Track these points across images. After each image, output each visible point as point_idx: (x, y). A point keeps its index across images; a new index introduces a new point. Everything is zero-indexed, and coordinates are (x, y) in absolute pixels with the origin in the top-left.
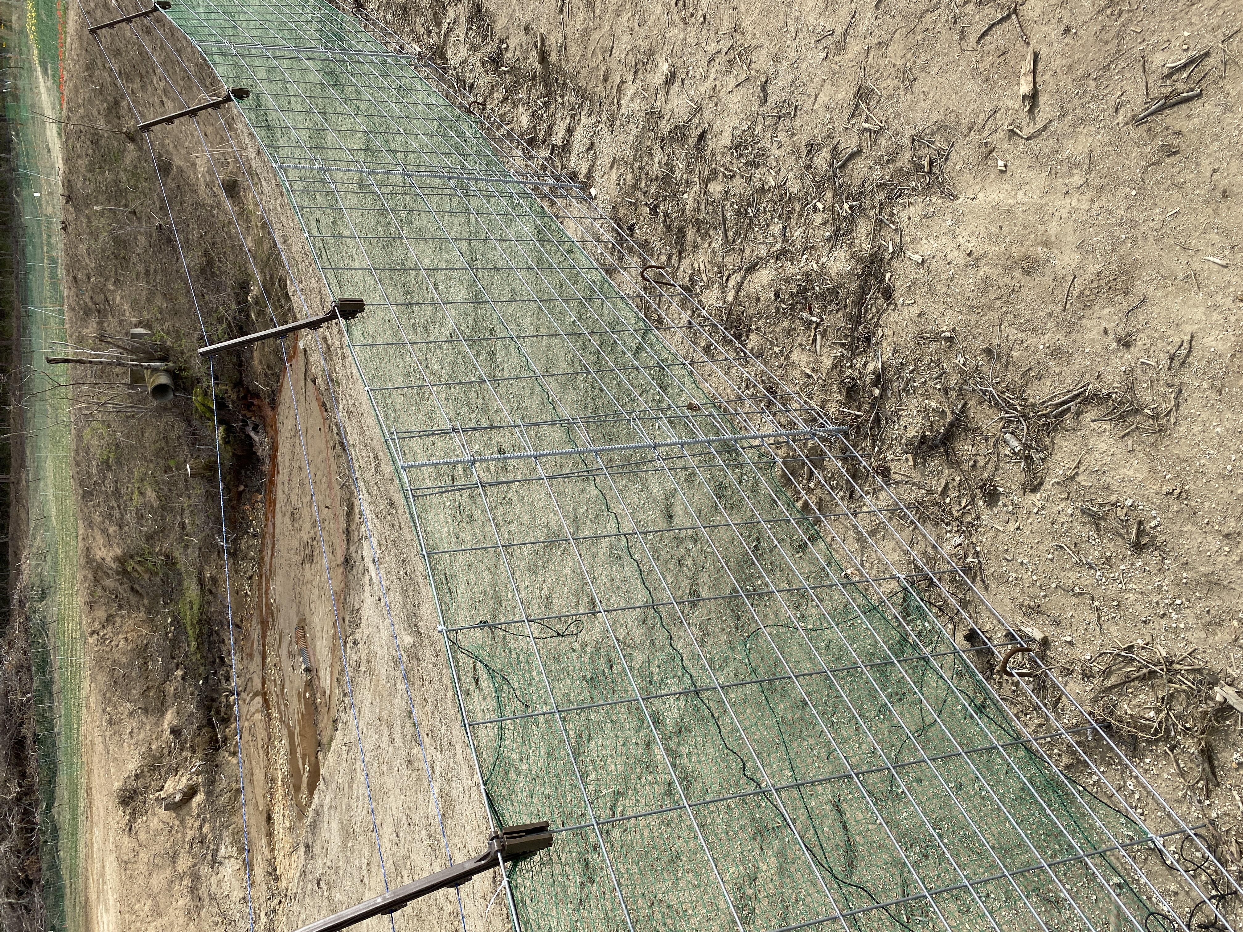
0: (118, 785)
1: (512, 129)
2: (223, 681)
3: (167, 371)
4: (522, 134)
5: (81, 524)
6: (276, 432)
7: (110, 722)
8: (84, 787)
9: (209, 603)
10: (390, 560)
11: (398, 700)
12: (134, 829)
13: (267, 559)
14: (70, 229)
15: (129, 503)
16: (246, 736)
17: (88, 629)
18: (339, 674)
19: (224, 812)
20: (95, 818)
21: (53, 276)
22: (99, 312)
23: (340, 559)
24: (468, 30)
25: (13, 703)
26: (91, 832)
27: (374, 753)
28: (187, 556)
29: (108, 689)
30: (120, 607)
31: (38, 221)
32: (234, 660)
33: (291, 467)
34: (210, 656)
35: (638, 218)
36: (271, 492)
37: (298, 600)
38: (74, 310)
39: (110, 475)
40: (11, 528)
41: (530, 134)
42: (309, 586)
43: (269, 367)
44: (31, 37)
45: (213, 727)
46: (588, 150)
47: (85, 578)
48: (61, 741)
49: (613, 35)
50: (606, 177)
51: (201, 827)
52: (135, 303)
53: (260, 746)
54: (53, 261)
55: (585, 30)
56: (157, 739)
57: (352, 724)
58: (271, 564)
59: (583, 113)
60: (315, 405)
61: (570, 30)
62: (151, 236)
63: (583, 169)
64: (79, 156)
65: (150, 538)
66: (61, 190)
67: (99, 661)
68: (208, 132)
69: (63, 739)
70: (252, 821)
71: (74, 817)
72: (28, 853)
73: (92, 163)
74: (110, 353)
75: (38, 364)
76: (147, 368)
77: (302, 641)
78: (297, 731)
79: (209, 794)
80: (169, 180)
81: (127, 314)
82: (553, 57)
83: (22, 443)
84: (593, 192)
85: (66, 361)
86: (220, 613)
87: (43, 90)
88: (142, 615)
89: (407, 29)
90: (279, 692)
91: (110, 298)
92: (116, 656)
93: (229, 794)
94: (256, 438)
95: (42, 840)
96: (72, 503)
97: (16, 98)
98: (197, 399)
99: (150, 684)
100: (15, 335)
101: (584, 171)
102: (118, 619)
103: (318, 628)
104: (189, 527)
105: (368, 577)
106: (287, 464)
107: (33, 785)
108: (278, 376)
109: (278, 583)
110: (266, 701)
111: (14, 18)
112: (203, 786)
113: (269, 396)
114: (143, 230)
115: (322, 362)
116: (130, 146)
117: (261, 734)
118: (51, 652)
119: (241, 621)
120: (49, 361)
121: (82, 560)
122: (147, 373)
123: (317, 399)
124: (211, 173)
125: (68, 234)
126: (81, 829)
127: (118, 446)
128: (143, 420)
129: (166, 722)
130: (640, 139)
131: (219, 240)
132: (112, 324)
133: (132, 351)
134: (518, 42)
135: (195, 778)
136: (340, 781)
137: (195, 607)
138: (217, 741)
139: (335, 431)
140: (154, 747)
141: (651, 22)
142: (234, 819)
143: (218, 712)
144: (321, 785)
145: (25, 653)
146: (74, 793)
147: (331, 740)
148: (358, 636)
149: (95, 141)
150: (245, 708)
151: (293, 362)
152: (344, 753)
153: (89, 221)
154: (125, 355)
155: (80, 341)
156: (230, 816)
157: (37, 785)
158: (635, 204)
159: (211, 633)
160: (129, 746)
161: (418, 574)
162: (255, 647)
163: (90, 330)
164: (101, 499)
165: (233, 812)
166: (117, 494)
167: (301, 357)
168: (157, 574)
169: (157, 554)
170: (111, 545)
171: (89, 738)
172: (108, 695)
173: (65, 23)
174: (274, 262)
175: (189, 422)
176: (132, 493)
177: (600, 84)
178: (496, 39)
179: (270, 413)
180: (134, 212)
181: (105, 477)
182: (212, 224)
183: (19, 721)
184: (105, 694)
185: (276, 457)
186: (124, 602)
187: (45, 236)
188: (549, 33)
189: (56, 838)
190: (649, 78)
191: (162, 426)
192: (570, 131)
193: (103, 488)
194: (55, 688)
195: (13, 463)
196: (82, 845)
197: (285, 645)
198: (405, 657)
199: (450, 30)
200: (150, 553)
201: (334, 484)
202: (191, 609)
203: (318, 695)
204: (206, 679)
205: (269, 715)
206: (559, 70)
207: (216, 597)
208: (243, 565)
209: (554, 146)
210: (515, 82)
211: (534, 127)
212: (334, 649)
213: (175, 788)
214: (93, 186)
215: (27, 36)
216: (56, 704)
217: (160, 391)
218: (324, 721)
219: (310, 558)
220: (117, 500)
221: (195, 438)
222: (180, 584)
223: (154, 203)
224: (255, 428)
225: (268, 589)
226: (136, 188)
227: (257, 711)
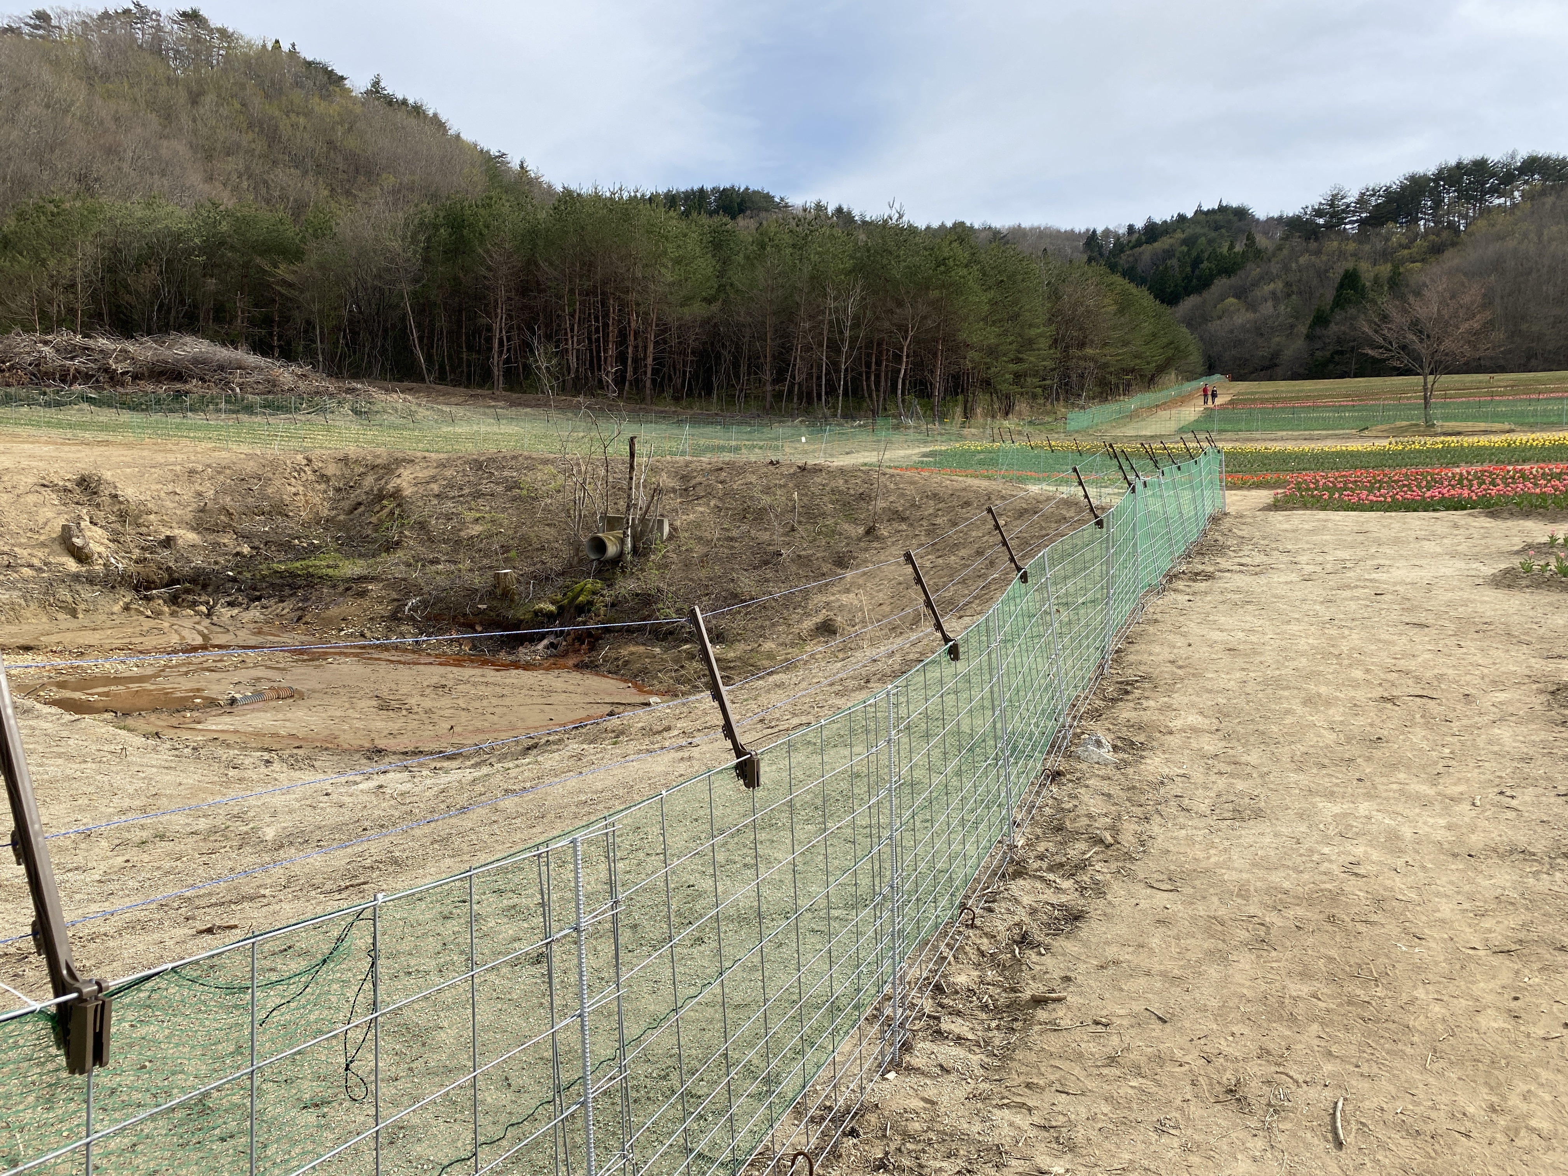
0: (108, 475)
1: (949, 964)
2: (228, 599)
3: (621, 554)
4: (945, 976)
5: (442, 456)
6: (547, 669)
7: (192, 472)
8: (111, 438)
9: (334, 587)
10: (382, 809)
11: (183, 820)
12: (42, 489)
13: (385, 655)
14: (770, 467)
15: (465, 506)
16: (148, 624)
17: (314, 455)
18: (224, 741)
19: (46, 593)
20: (66, 448)
21: (722, 449)
22: (686, 490)
23: (381, 744)
24: (1052, 905)
25: (230, 373)
26: (47, 443)
27: (107, 787)
28: (397, 564)
29: (235, 471)
30: (338, 490)
31: (777, 439)
32: (255, 613)
33: (504, 686)
34: (264, 585)
35: (867, 1142)
36: (472, 661)
37: (330, 691)
38: (687, 466)
39: (500, 489)
40: (440, 387)
41: (948, 986)
42: (347, 705)
43: (626, 663)
44: (957, 445)
45: (167, 585)
46: (941, 1066)
47: (378, 457)
48: (175, 419)
49: (1083, 1094)
50: (911, 1092)
51: (30, 566)
52: (698, 526)
53: (134, 640)
54: (737, 449)
55: (1081, 1055)
56: (162, 521)
57: (153, 759)
58: (379, 659)
59: (983, 1057)
60: (582, 714)
61: (1077, 1034)
62: (770, 545)
63: (917, 1060)
64: (846, 482)
65: (422, 526)
66: (811, 462)
67: (274, 465)
68: (883, 607)
69: (178, 420)
70: (25, 627)
71: (70, 426)
72: (34, 375)
73: (841, 493)
74: (641, 498)
75: (629, 429)
76: (624, 533)
77: (273, 694)
78: (148, 686)
79: (76, 577)
80: (829, 566)
81: (684, 517)
82: (1041, 1014)
83: (538, 406)
84: (891, 1076)
85: (632, 455)
86: (320, 599)
87: (909, 452)
88: (325, 513)
89: (1039, 831)
90: (205, 665)
91: (701, 502)
92: (277, 483)
93: (70, 600)
94: (541, 646)
95: (48, 390)
96: (470, 449)
97: (896, 427)
98: (589, 583)
99: (236, 517)
100: (657, 408)
101: (917, 1062)
102: (323, 486)
103: (289, 715)
104: (433, 568)
105: (358, 778)
106: (508, 681)
107: (122, 385)
108: (616, 673)
109: (354, 667)
110: (195, 649)
111: (973, 430)
112: (88, 571)
113: (592, 662)
114: (775, 537)
115: (640, 725)
116: (861, 530)
117: (150, 642)
118: (288, 416)
119: (306, 623)
120: (632, 440)
121: (400, 455)
122: (619, 533)
123: (589, 717)
124: (841, 608)
125: (766, 466)
126: (54, 433)
127: (535, 499)
128: (564, 526)
129: (182, 532)
130: (965, 1138)
131: (769, 613)
132: (672, 502)
133: (643, 520)
134: (1050, 969)
135: (100, 561)
136: (71, 742)
137: (330, 572)
138: (148, 589)
139: (551, 738)
140: (152, 517)
141: (1107, 1145)
142: (33, 606)
143: (187, 591)
144: (68, 717)
145: (291, 390)
146: (104, 427)
147: (129, 730)
148: (276, 766)
149: (861, 497)
150: (188, 623)
151: (633, 690)
152: (112, 748)
153: (781, 486)
154: (639, 512)
155: (654, 470)
156: (39, 600)
157: (120, 389)
158: (885, 1136)
159: (294, 588)
160: (157, 490)
161: (365, 846)
162: (270, 638)
163: (665, 480)
164: (472, 478)
165: (44, 605)
166: (478, 495)
167: (641, 699)
168: (376, 531)
169: (402, 533)
170: (416, 485)
171: (174, 448)
172: (228, 471)
173: (976, 477)
174: (748, 672)
175: (563, 574)
176: (478, 510)
177: (1022, 1078)
178: (1048, 940)
179: (571, 663)
180: (793, 529)
181: (498, 484)
182: (786, 607)
183: (207, 378)
184: (229, 468)
185: (517, 668)
186: (344, 494)
187: (762, 443)
188: (1069, 1008)
189: (48, 405)
190: (1042, 1147)
191: (556, 545)
192: (959, 1040)
193: (485, 482)
194: (244, 417)
195: (515, 396)
196: (32, 431)
197: (270, 674)
198: (245, 829)
199: (1048, 883)
200: (403, 525)
201: (482, 737)
202: (328, 567)
203: (196, 714)
204: (234, 580)
205: (175, 652)
206: (1028, 1022)
207: (341, 594)
208: (381, 627)
209: (938, 1019)
210: (1004, 965)
211: (957, 992)
212: (258, 734)
213: (91, 538)
214: (818, 492)
215: (957, 441)
216: (223, 416)
217: (599, 546)
218: (157, 722)
219: (384, 706)
220: (470, 494)
221: (543, 579)
222: (360, 555)
223: (804, 549)
224: (552, 645)
225: (346, 655)
226: (819, 533)
227: (183, 638)
